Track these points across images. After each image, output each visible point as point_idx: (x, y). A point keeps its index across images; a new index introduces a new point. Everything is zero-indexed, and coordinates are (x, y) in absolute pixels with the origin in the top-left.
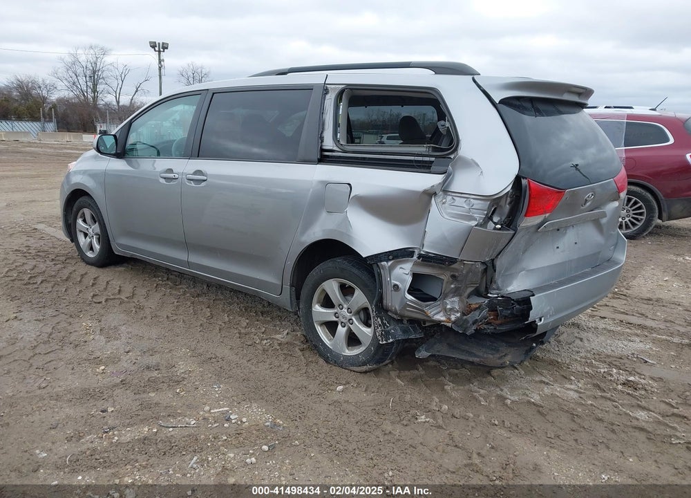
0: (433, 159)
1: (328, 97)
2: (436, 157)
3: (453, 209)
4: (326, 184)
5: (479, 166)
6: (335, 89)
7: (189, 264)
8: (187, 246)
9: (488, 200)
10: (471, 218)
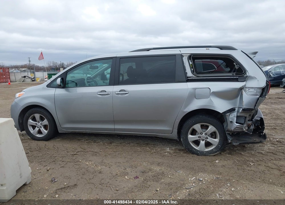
0: (237, 77)
1: (184, 58)
2: (239, 76)
3: (250, 93)
4: (195, 89)
5: (256, 78)
6: (186, 55)
7: (115, 129)
8: (114, 122)
9: (261, 89)
10: (257, 95)
